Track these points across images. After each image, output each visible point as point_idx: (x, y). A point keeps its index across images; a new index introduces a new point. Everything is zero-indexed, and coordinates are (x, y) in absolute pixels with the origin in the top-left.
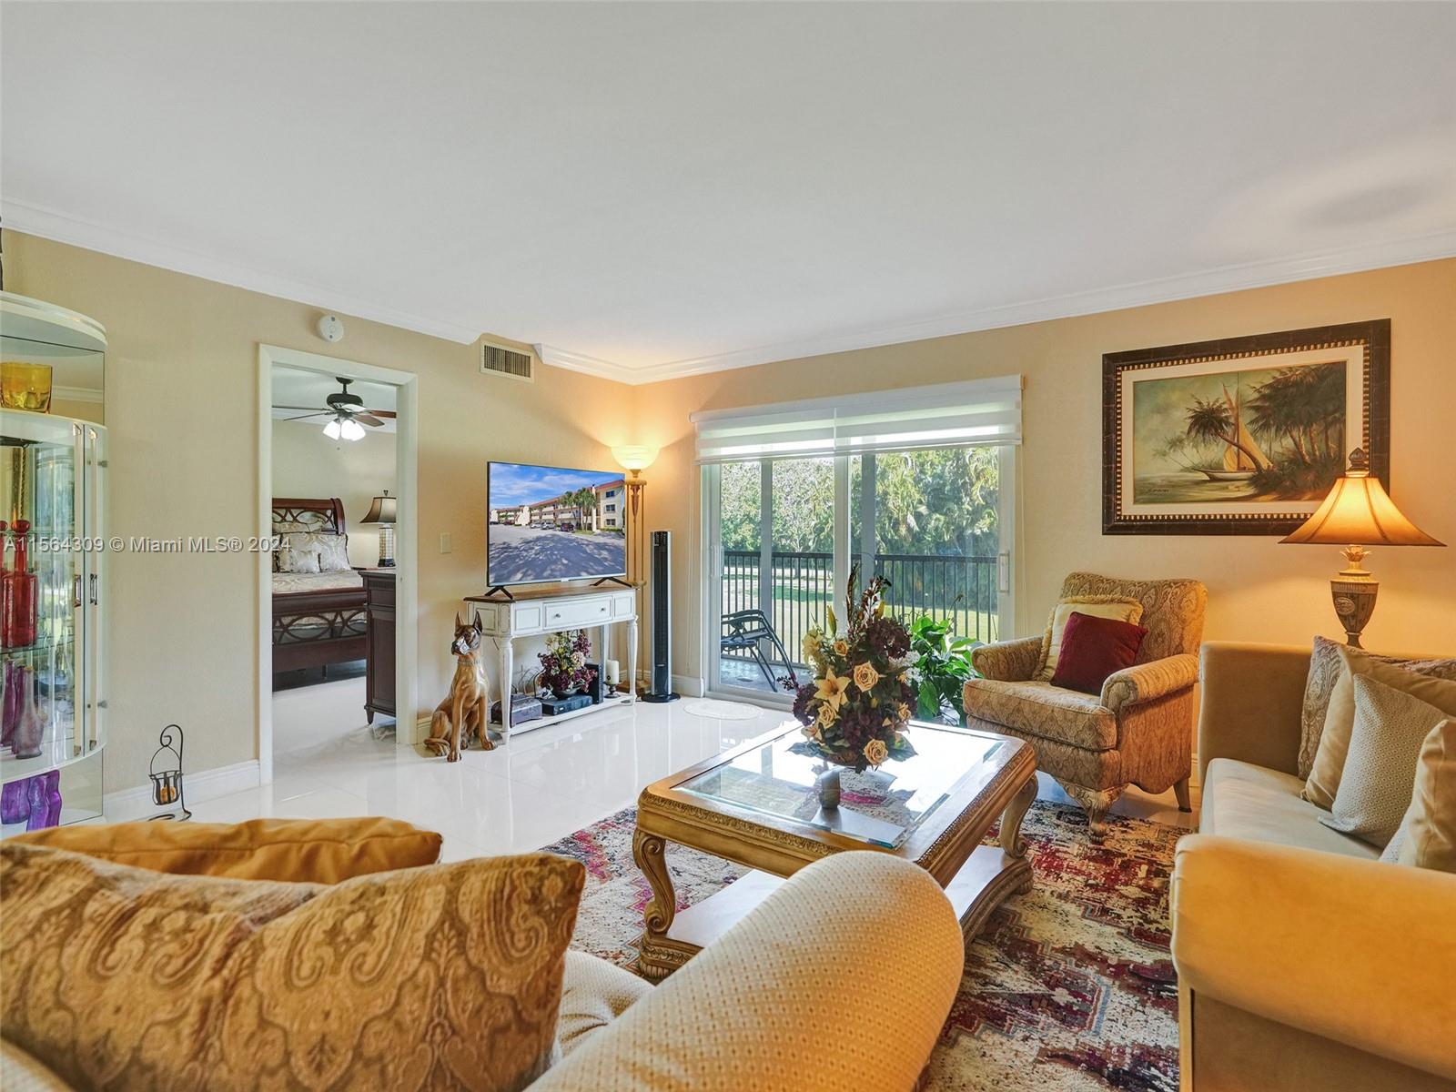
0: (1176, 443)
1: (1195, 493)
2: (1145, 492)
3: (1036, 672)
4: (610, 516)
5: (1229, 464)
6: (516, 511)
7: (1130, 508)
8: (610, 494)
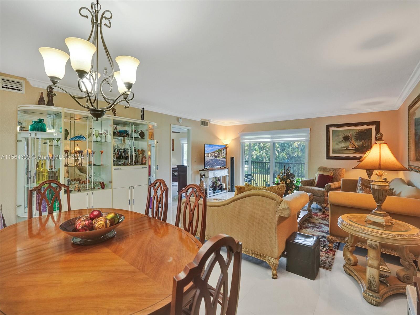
0: (340, 142)
1: (344, 152)
2: (334, 151)
3: (313, 185)
4: (223, 154)
5: (350, 147)
6: (209, 154)
7: (331, 154)
8: (223, 150)
